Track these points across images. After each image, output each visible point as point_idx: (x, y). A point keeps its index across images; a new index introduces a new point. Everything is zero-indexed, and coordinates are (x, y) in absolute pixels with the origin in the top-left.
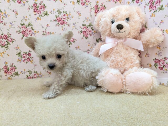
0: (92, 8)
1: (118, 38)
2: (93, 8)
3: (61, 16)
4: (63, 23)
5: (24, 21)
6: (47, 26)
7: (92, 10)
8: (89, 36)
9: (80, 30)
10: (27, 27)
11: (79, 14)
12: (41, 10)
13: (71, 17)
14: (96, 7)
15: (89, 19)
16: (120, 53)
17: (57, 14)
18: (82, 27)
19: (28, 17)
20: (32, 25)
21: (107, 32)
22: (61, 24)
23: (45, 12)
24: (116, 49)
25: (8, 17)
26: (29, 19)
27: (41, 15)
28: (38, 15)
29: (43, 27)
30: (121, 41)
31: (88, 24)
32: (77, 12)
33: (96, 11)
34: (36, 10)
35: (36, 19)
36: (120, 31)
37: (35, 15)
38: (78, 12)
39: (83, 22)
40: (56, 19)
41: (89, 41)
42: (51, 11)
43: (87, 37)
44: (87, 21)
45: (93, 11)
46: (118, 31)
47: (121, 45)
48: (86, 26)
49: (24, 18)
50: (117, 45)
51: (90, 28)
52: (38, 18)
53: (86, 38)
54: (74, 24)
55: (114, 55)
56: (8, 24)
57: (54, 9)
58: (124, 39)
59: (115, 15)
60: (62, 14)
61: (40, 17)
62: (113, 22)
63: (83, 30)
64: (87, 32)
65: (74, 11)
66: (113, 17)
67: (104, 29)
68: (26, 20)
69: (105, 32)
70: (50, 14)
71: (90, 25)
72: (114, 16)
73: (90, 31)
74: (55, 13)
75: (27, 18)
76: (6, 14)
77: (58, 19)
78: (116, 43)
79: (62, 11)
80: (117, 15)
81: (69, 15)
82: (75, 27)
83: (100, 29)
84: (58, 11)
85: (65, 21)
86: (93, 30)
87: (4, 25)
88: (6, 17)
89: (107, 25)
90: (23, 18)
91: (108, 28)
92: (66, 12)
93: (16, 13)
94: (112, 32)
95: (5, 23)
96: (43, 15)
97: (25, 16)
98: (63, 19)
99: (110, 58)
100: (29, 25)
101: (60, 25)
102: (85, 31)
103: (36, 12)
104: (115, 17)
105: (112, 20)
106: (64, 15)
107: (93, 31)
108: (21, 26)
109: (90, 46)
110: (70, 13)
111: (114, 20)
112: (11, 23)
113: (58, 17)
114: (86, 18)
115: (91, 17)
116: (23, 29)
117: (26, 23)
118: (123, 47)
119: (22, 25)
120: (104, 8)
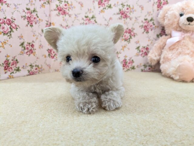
0: (154, 3)
1: (185, 31)
2: (156, 3)
3: (125, 9)
4: (126, 16)
5: (88, 13)
6: (110, 19)
7: (155, 4)
8: (150, 31)
9: (141, 24)
10: (90, 20)
11: (142, 8)
12: (105, 3)
13: (134, 11)
14: (159, 2)
15: (151, 14)
16: (187, 46)
17: (121, 7)
18: (144, 21)
19: (93, 10)
20: (95, 18)
21: (174, 24)
22: (124, 17)
23: (109, 5)
24: (183, 42)
25: (73, 9)
26: (93, 12)
27: (105, 8)
28: (101, 8)
29: (105, 20)
30: (188, 34)
31: (149, 18)
32: (140, 6)
33: (158, 6)
34: (100, 3)
35: (100, 12)
36: (190, 24)
37: (99, 7)
38: (142, 6)
39: (146, 16)
40: (119, 12)
41: (149, 36)
42: (115, 4)
43: (148, 32)
44: (149, 15)
45: (156, 6)
46: (188, 24)
47: (188, 39)
48: (147, 21)
49: (89, 10)
50: (184, 38)
51: (151, 23)
52: (102, 11)
53: (146, 32)
54: (136, 18)
55: (181, 47)
56: (73, 16)
57: (118, 3)
58: (191, 32)
59: (185, 8)
60: (126, 7)
61: (103, 10)
62: (181, 15)
63: (144, 25)
64: (148, 27)
65: (137, 5)
66: (182, 11)
67: (171, 22)
68: (90, 13)
69: (172, 24)
70: (114, 7)
71: (151, 20)
72: (183, 9)
73: (151, 26)
74: (118, 6)
75: (91, 11)
76: (73, 6)
77: (121, 13)
78: (183, 36)
79: (126, 4)
80: (186, 9)
81: (133, 9)
82: (137, 21)
83: (166, 22)
84: (122, 4)
85: (128, 14)
86: (154, 24)
87: (70, 16)
88: (72, 9)
89: (176, 18)
90: (87, 10)
91: (176, 20)
92: (129, 6)
93: (82, 5)
94: (181, 25)
95: (70, 15)
96: (107, 8)
97: (90, 9)
98: (126, 13)
99: (176, 51)
100: (93, 18)
101: (123, 19)
102: (146, 25)
103: (100, 4)
104: (184, 11)
105: (181, 13)
106: (127, 9)
107: (154, 26)
108: (85, 19)
109: (150, 42)
110: (133, 6)
111: (183, 13)
112: (76, 15)
113: (121, 10)
114: (148, 13)
115: (153, 11)
116: (87, 21)
117: (90, 16)
118: (190, 41)
119: (86, 17)
120: (167, 3)
